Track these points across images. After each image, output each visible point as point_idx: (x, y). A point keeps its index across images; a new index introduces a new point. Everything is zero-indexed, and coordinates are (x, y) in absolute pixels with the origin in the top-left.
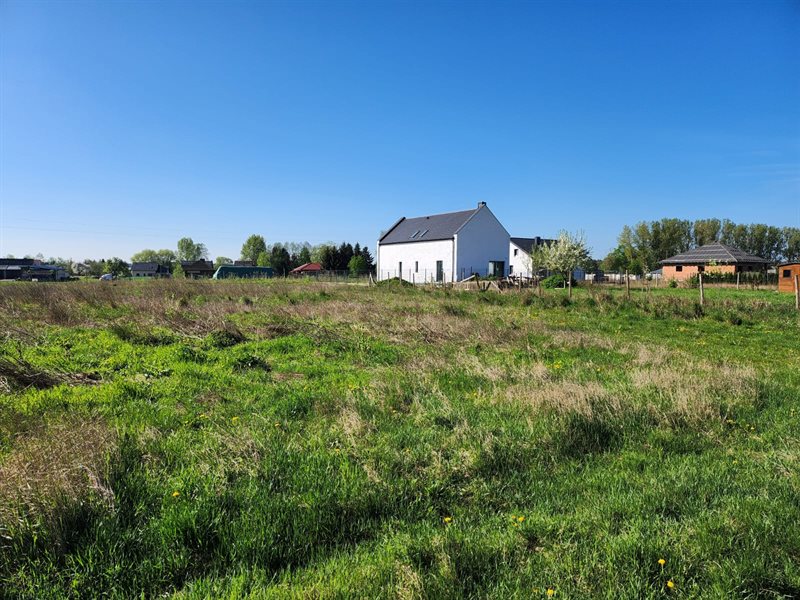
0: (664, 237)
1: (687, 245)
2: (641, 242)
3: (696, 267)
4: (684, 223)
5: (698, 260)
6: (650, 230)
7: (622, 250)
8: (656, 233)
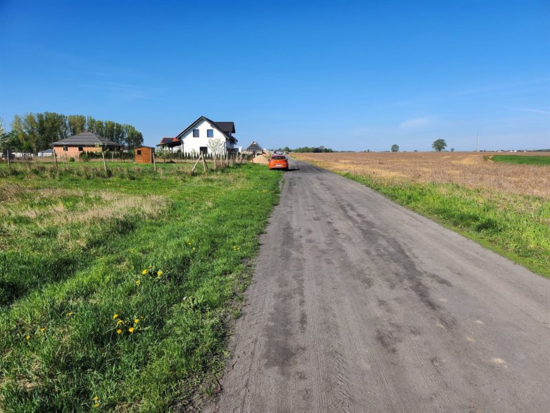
0: (48, 125)
1: (65, 132)
2: (30, 128)
3: (77, 148)
4: (60, 117)
5: (78, 143)
6: (37, 120)
7: (15, 134)
8: (41, 122)
